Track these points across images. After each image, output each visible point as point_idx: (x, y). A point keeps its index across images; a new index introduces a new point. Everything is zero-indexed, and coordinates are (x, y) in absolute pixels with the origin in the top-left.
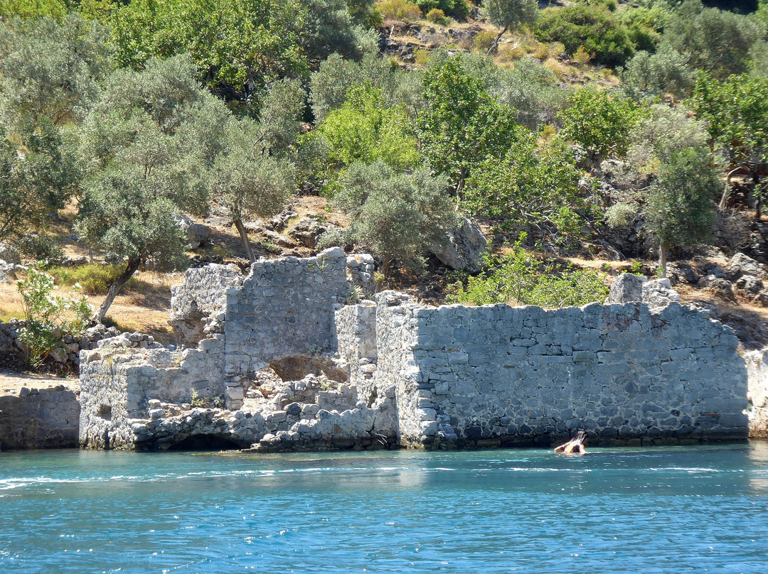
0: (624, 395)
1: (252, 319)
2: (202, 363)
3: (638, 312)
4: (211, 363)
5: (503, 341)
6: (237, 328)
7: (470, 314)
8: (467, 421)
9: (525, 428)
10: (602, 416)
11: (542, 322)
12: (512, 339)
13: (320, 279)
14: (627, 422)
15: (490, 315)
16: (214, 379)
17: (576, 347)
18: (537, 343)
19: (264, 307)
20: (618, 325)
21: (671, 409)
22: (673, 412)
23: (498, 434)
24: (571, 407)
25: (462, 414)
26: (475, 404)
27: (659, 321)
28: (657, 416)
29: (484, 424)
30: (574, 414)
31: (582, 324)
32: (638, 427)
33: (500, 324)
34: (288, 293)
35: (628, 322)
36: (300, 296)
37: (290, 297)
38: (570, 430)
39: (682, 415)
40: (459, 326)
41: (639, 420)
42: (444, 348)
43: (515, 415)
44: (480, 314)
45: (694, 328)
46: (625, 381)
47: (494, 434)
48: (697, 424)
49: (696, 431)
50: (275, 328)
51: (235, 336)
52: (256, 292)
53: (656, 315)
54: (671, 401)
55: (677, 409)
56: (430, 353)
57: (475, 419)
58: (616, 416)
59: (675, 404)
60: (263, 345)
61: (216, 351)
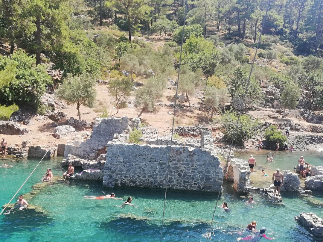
0: (177, 177)
1: (100, 135)
2: (85, 145)
3: (184, 150)
4: (88, 145)
5: (136, 156)
6: (95, 137)
7: (125, 147)
8: (121, 181)
9: (141, 185)
10: (168, 183)
11: (150, 151)
12: (139, 156)
13: (120, 125)
14: (177, 186)
15: (132, 147)
16: (88, 150)
17: (161, 160)
18: (147, 157)
19: (104, 131)
20: (177, 154)
21: (194, 183)
22: (194, 184)
23: (132, 186)
24: (158, 179)
25: (120, 178)
26: (124, 176)
27: (191, 153)
28: (188, 184)
29: (127, 182)
30: (159, 181)
31: (164, 152)
32: (181, 188)
33: (135, 151)
34: (111, 128)
35: (181, 153)
36: (114, 129)
37: (111, 129)
38: (157, 186)
39: (197, 185)
40: (121, 150)
41: (182, 185)
42: (115, 157)
43: (138, 180)
44: (128, 147)
45: (204, 156)
46: (178, 172)
47: (130, 185)
48: (203, 188)
49: (202, 191)
50: (106, 137)
51: (94, 139)
52: (102, 127)
53: (191, 151)
54: (194, 180)
55: (196, 183)
56: (110, 158)
57: (124, 180)
58: (173, 183)
59: (195, 181)
60: (102, 142)
61: (89, 142)
